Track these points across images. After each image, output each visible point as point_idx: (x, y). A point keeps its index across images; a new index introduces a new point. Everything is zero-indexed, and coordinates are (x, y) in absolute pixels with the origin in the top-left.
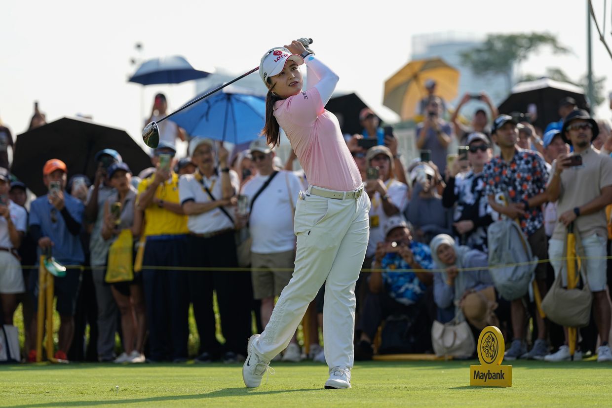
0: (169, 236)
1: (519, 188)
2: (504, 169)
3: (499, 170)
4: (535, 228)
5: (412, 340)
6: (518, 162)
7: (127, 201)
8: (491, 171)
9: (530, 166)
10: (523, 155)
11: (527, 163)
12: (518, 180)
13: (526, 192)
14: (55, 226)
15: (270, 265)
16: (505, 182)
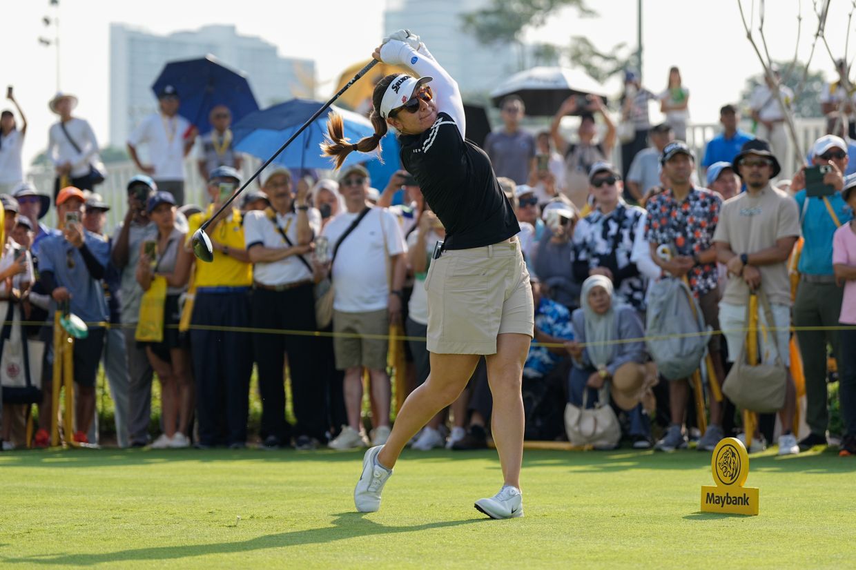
0: (227, 288)
1: (690, 235)
2: (674, 208)
3: (668, 210)
4: (708, 288)
5: (539, 423)
6: (692, 203)
7: (171, 242)
8: (657, 211)
9: (707, 209)
10: (700, 195)
11: (704, 205)
12: (690, 225)
13: (698, 242)
14: (72, 271)
15: (357, 327)
16: (673, 227)
